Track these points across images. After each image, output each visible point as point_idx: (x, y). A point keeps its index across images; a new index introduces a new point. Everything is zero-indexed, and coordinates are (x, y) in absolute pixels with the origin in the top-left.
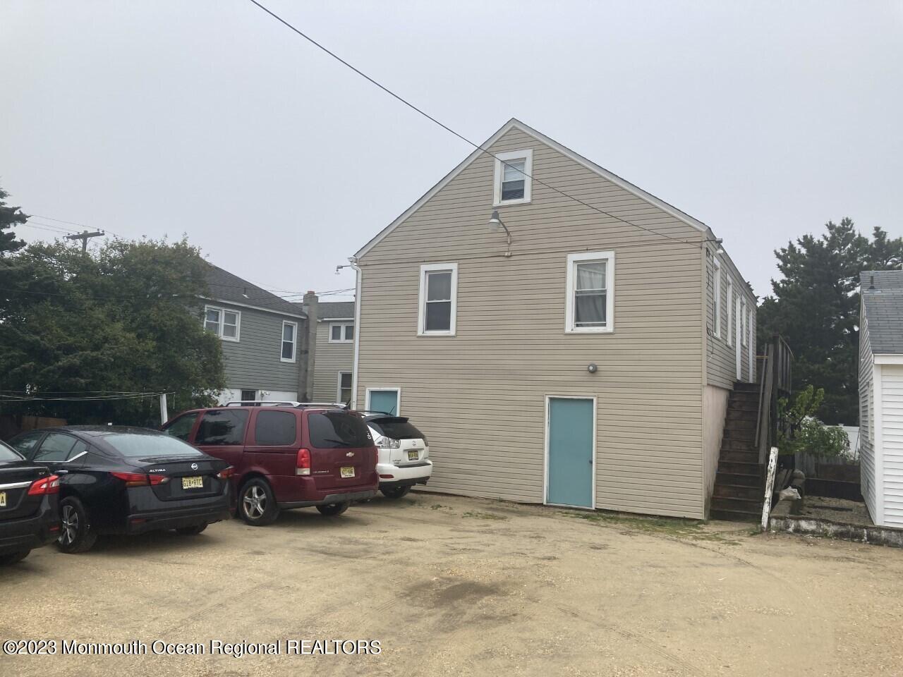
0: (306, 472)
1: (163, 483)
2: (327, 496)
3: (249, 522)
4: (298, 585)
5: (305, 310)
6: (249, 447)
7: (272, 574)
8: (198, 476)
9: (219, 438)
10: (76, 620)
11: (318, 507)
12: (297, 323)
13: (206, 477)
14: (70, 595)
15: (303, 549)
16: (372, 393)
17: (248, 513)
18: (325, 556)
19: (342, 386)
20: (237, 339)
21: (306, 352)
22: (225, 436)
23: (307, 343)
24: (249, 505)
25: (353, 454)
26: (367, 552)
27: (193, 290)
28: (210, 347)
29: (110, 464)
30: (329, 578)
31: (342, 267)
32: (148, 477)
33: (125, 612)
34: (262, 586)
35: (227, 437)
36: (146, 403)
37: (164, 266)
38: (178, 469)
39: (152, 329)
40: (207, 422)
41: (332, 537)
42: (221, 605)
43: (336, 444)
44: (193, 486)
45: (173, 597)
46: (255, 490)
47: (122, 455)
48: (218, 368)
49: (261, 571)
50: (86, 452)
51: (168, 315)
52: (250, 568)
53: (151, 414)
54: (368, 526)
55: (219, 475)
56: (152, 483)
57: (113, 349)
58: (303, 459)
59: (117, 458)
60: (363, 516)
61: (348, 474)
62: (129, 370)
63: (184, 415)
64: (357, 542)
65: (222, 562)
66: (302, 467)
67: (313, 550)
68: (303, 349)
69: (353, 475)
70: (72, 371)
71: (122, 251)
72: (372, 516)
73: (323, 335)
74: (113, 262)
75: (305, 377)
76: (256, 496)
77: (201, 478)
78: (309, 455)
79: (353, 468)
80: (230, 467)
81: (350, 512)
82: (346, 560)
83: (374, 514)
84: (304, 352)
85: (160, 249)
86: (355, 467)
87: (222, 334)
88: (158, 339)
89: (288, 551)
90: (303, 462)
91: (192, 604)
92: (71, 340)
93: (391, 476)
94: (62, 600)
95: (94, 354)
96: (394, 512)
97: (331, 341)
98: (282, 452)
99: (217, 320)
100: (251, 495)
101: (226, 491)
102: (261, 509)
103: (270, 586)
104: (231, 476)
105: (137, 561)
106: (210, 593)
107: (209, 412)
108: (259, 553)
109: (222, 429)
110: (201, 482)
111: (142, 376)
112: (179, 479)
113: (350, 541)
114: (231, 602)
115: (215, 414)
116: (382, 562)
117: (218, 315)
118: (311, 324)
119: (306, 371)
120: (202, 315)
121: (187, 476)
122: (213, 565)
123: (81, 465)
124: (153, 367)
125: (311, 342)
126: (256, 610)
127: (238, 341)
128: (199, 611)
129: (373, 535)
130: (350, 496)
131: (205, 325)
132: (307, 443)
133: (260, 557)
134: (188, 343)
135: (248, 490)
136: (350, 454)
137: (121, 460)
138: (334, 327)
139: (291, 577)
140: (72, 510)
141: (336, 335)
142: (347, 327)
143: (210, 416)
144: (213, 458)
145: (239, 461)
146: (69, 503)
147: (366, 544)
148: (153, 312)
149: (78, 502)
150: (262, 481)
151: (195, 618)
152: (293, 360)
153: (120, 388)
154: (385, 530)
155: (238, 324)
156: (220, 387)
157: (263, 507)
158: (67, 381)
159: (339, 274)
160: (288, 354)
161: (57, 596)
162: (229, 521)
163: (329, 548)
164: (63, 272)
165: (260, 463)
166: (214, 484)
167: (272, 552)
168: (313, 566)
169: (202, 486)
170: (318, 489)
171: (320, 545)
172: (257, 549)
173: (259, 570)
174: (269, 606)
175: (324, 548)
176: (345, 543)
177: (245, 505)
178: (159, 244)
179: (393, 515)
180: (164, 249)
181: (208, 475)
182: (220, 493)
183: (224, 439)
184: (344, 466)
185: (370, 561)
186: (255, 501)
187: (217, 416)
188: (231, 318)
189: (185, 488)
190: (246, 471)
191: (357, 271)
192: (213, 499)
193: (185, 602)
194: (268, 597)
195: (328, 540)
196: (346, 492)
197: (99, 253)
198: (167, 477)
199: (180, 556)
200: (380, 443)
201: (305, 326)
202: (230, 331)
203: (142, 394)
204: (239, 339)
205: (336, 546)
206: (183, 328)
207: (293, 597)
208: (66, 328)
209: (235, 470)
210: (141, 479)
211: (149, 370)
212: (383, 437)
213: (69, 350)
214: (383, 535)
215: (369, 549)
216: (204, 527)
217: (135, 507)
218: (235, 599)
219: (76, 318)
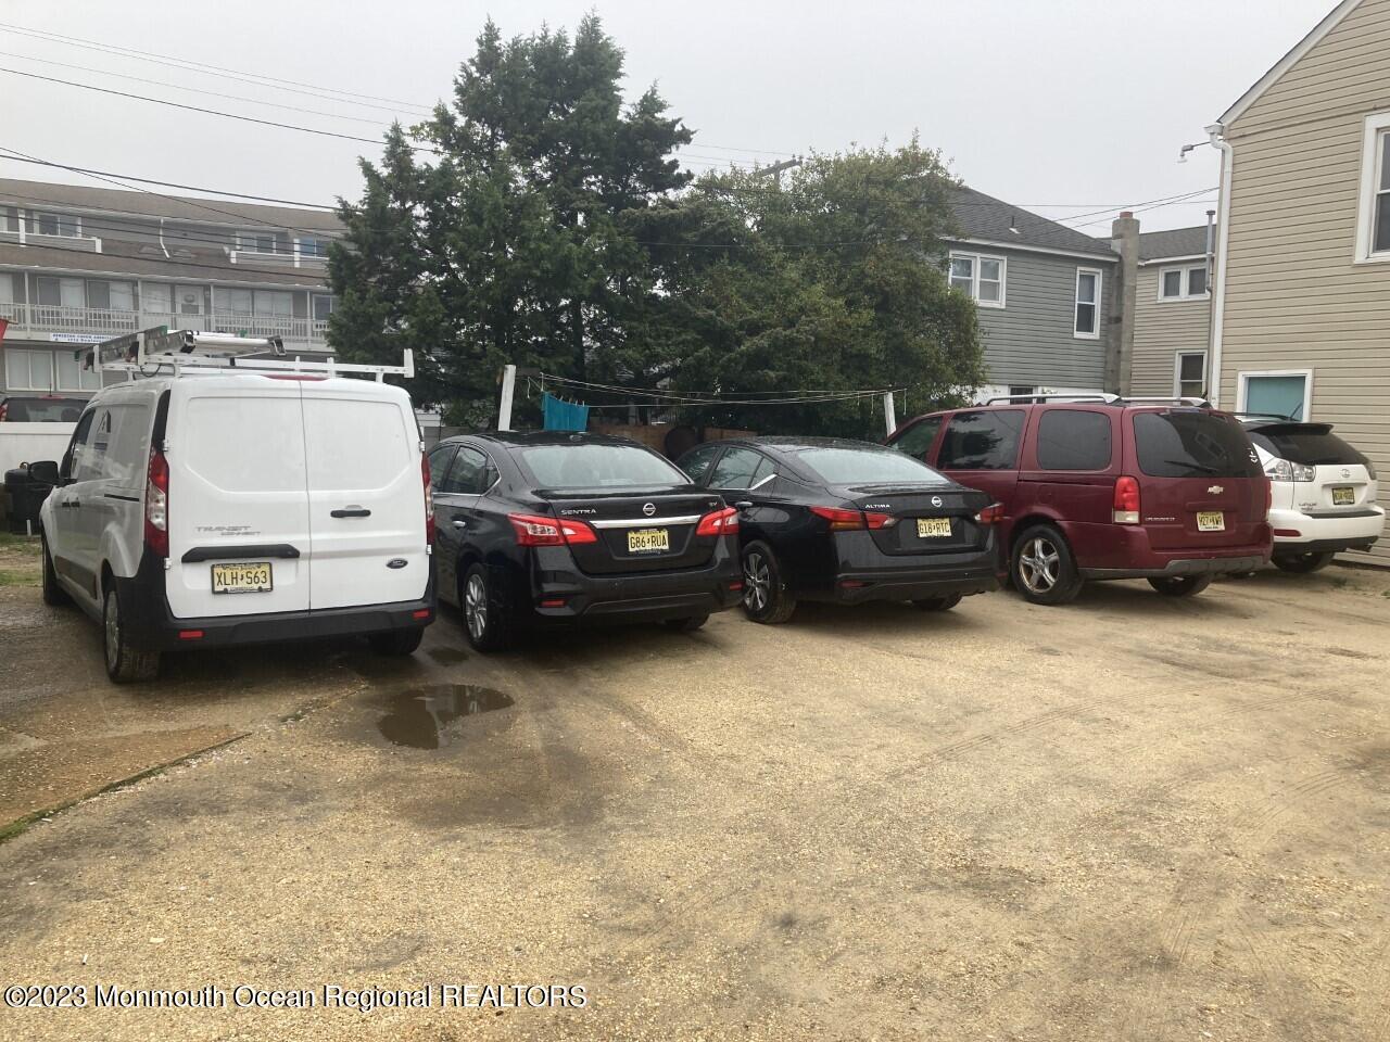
0: (1132, 517)
1: (887, 527)
2: (1172, 563)
3: (1031, 598)
4: (1127, 719)
5: (1116, 246)
6: (1027, 473)
7: (1074, 692)
8: (942, 517)
9: (975, 458)
10: (762, 731)
11: (1152, 580)
12: (1101, 271)
13: (956, 519)
14: (759, 688)
15: (1129, 651)
16: (1251, 380)
17: (1027, 583)
18: (1172, 669)
19: (1182, 378)
20: (1001, 303)
21: (1118, 320)
22: (986, 455)
23: (1120, 304)
24: (1029, 570)
25: (1222, 489)
26: (1255, 668)
27: (930, 223)
28: (958, 314)
29: (809, 494)
30: (1186, 711)
31: (1192, 148)
32: (864, 515)
33: (835, 727)
34: (1060, 712)
35: (989, 457)
36: (864, 407)
37: (882, 187)
38: (910, 505)
39: (869, 290)
40: (957, 433)
41: (1183, 634)
42: (988, 737)
43: (1187, 470)
44: (935, 533)
45: (908, 713)
46: (1038, 544)
47: (826, 482)
48: (972, 352)
49: (1056, 685)
50: (773, 476)
51: (892, 267)
52: (1037, 676)
53: (872, 424)
54: (1251, 620)
55: (978, 518)
56: (871, 525)
57: (812, 322)
58: (1125, 495)
59: (816, 485)
60: (1240, 601)
61: (1211, 525)
62: (836, 356)
63: (920, 421)
64: (1233, 648)
65: (987, 662)
66: (1124, 509)
67: (1148, 656)
68: (1114, 314)
69: (1222, 527)
70: (759, 360)
71: (823, 173)
72: (1257, 603)
73: (1148, 291)
74: (809, 190)
75: (1118, 364)
76: (1042, 556)
77: (947, 520)
78: (1136, 487)
79: (1222, 515)
80: (996, 505)
81: (1212, 592)
82: (1217, 680)
83: (1260, 599)
84: (1114, 321)
85: (878, 161)
86: (1224, 512)
87: (978, 297)
88: (878, 308)
89: (1100, 651)
90: (1125, 500)
91: (939, 729)
92: (756, 315)
93: (1296, 533)
94: (746, 695)
95: (788, 332)
96: (1301, 597)
97: (1161, 297)
98: (1088, 481)
99: (969, 275)
100: (1032, 554)
101: (990, 543)
102: (1051, 578)
103: (1073, 714)
104: (997, 518)
105: (854, 645)
106: (969, 713)
107: (958, 417)
108: (1050, 652)
109: (980, 444)
110: (948, 528)
111: (857, 366)
112: (912, 522)
113: (1219, 646)
114: (1005, 734)
115: (969, 420)
116: (1292, 693)
117: (970, 267)
118: (1127, 270)
119: (1119, 352)
120: (944, 264)
121: (925, 518)
122: (972, 665)
123: (768, 495)
124: (873, 351)
125: (1127, 302)
126: (1052, 756)
127: (1003, 307)
128: (952, 742)
129: (1264, 638)
130: (1215, 564)
131: (950, 281)
132: (1131, 465)
133: (1053, 660)
134: (925, 313)
135: (1028, 545)
136: (1215, 489)
137: (823, 489)
138: (1167, 275)
139: (1110, 701)
140: (761, 561)
141: (1171, 287)
142: (1192, 272)
143: (960, 422)
144: (968, 490)
145: (1011, 496)
146: (756, 549)
147: (1253, 653)
148: (869, 264)
149: (767, 549)
150: (1051, 531)
151: (947, 755)
152: (1096, 334)
153: (825, 386)
154: (1288, 629)
155: (1002, 279)
156: (976, 382)
157: (1053, 573)
158: (753, 376)
159: (1185, 161)
160: (1086, 322)
161: (740, 688)
162: (996, 594)
163: (1180, 655)
164: (742, 213)
165: (1045, 501)
166: (970, 533)
167: (1073, 651)
168: (1150, 684)
169: (949, 534)
170: (1154, 549)
171: (1163, 647)
172: (1046, 643)
173: (1053, 682)
174: (1073, 751)
175: (1169, 654)
176: (1208, 647)
177: (1022, 569)
178: (876, 155)
179: (1298, 603)
180: (883, 161)
181: (960, 518)
182: (980, 547)
183: (984, 460)
184: (1204, 509)
185: (1264, 688)
186: (1040, 562)
187: (972, 422)
188: (990, 270)
189: (921, 535)
190: (1024, 513)
191: (1223, 151)
192: (970, 557)
193: (927, 724)
194: (1071, 734)
195: (1176, 639)
196: (1209, 556)
197: (790, 179)
198: (892, 517)
199: (919, 644)
200: (1273, 471)
201: (1116, 274)
202: (990, 290)
203: (858, 392)
204: (1004, 303)
205: (1191, 652)
206: (915, 287)
207: (1119, 740)
208: (749, 298)
209: (1005, 511)
210: (853, 519)
211: (867, 356)
212: (1278, 460)
213: (754, 329)
214: (1285, 640)
215: (1260, 664)
216: (956, 600)
217: (845, 563)
218: (1012, 730)
219: (763, 281)
